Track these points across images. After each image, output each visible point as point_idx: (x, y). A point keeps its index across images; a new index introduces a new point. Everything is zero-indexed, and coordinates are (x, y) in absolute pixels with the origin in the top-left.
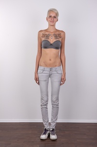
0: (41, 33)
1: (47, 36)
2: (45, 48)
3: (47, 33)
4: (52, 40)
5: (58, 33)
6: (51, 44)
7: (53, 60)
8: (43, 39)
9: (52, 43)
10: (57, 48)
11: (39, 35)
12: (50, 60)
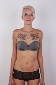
0: (17, 33)
1: (24, 37)
2: (22, 49)
3: (23, 33)
4: (29, 41)
5: (35, 32)
6: (28, 46)
7: (30, 64)
8: (19, 40)
9: (29, 44)
10: (34, 50)
11: (14, 35)
12: (27, 63)
